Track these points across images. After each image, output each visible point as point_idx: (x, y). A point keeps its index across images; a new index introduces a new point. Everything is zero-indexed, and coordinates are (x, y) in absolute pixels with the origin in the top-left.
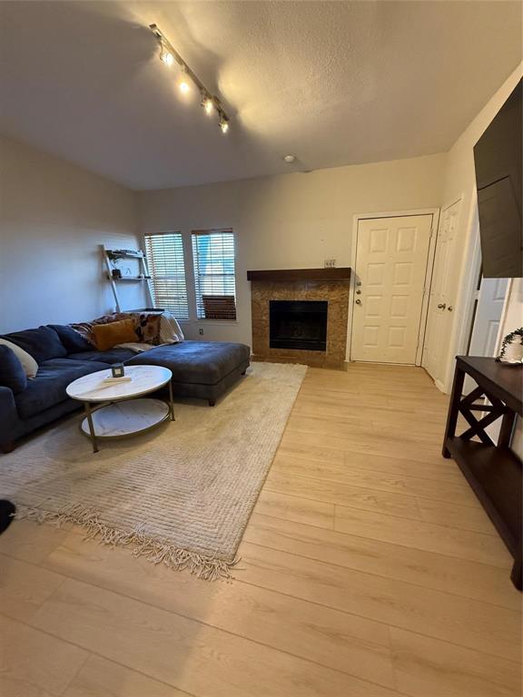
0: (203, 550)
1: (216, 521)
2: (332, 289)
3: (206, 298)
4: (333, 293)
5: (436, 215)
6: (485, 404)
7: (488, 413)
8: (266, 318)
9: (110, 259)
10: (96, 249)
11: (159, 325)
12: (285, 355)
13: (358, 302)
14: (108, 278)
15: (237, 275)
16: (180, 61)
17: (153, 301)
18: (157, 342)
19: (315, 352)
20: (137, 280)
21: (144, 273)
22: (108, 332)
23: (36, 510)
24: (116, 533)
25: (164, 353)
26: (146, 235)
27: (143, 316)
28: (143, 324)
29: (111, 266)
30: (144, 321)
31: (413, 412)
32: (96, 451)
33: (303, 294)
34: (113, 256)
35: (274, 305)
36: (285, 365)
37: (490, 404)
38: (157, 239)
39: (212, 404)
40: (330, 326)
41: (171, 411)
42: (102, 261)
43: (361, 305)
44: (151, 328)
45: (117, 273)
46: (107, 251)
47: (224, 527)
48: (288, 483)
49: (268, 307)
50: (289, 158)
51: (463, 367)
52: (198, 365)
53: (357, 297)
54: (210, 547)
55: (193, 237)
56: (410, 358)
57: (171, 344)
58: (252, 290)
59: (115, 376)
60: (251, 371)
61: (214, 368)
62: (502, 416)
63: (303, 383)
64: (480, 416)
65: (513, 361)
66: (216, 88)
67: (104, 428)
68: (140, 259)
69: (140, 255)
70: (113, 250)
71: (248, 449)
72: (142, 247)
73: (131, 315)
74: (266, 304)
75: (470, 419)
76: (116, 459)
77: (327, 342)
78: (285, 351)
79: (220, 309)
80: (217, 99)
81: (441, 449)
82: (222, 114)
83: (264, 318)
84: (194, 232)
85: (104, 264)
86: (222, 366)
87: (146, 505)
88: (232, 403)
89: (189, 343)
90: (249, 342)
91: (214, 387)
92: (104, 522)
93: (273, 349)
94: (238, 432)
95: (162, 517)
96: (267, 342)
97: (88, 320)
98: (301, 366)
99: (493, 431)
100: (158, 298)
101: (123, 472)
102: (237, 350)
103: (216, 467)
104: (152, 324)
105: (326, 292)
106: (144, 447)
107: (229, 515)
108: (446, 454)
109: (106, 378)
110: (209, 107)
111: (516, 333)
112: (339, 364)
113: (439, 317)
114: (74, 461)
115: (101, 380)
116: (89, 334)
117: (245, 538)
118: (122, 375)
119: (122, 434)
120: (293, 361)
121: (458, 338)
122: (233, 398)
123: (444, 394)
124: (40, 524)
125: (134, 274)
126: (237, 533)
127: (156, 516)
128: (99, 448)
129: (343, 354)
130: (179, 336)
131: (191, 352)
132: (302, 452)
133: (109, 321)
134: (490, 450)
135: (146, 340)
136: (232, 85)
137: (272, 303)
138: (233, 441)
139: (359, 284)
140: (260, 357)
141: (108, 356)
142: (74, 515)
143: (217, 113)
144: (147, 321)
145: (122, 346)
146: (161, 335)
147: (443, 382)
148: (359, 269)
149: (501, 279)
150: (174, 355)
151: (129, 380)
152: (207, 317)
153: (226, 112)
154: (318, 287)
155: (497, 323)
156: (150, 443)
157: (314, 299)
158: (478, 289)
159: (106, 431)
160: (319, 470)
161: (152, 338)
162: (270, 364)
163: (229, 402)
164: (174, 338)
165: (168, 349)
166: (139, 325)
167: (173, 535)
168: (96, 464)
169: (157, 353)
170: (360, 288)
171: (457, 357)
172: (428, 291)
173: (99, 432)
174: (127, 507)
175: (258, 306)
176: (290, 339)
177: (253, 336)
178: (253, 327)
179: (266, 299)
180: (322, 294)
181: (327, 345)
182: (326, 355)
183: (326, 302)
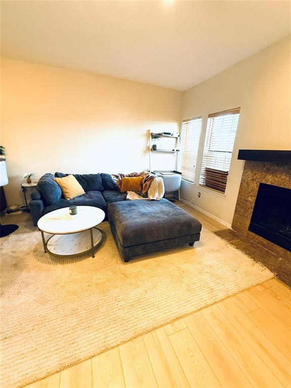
3: (208, 170)
8: (252, 200)
9: (152, 138)
10: (145, 132)
14: (149, 150)
20: (171, 152)
26: (184, 121)
27: (149, 176)
32: (45, 252)
34: (155, 136)
38: (191, 123)
42: (147, 140)
45: (155, 147)
46: (152, 133)
49: (257, 189)
55: (209, 120)
57: (149, 200)
58: (245, 168)
72: (180, 130)
74: (255, 187)
78: (266, 242)
83: (250, 199)
84: (210, 116)
93: (250, 233)
96: (248, 223)
116: (120, 181)
137: (263, 186)
144: (148, 180)
146: (148, 192)
152: (206, 186)
175: (246, 186)
176: (277, 232)
177: (235, 212)
178: (237, 204)
179: (257, 180)
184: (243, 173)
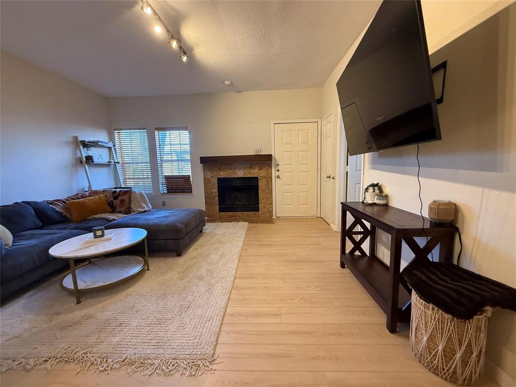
0: (188, 356)
1: (195, 334)
2: (261, 169)
3: (167, 178)
4: (261, 172)
5: (319, 123)
6: (359, 230)
7: (362, 235)
8: (215, 190)
9: (84, 147)
10: (71, 139)
11: (130, 198)
12: (231, 217)
13: (278, 177)
14: (81, 162)
15: (192, 161)
16: (155, 13)
17: (122, 181)
18: (128, 211)
19: (252, 212)
20: (108, 165)
21: (113, 159)
22: (83, 205)
23: (22, 360)
24: (110, 360)
25: (136, 219)
26: (115, 130)
27: (115, 192)
28: (116, 198)
29: (85, 153)
30: (115, 195)
31: (320, 245)
32: (79, 302)
33: (240, 173)
34: (86, 145)
35: (221, 181)
36: (231, 223)
37: (362, 230)
38: (124, 134)
39: (179, 254)
40: (261, 194)
41: (146, 263)
42: (76, 149)
43: (280, 179)
44: (122, 201)
45: (89, 159)
46: (81, 141)
47: (202, 337)
48: (245, 299)
50: (227, 82)
51: (345, 208)
52: (167, 225)
53: (278, 173)
54: (194, 353)
55: (156, 132)
56: (313, 212)
57: (141, 213)
58: (204, 170)
59: (96, 237)
60: (207, 229)
61: (180, 226)
62: (369, 237)
63: (246, 234)
64: (358, 238)
65: (370, 202)
66: (178, 33)
67: (86, 282)
68: (110, 148)
69: (111, 145)
70: (87, 140)
71: (213, 282)
72: (112, 139)
73: (103, 191)
74: (215, 181)
75: (353, 240)
76: (100, 305)
77: (260, 205)
78: (231, 214)
79: (178, 185)
80: (180, 40)
81: (339, 263)
82: (182, 50)
83: (214, 190)
84: (156, 129)
85: (78, 152)
86: (187, 225)
87: (134, 335)
88: (195, 253)
89: (157, 211)
90: (203, 207)
91: (181, 240)
92: (96, 355)
93: (222, 213)
94: (203, 271)
95: (149, 341)
96: (217, 207)
97: (63, 197)
98: (244, 223)
99: (366, 246)
100: (126, 179)
101: (108, 314)
102: (196, 213)
103: (190, 297)
104: (123, 198)
105: (257, 171)
106: (124, 293)
107: (205, 328)
108: (343, 266)
109: (87, 239)
110: (174, 44)
111: (370, 186)
112: (269, 220)
113: (328, 184)
114: (58, 314)
115: (83, 242)
116: (64, 208)
117: (220, 341)
118: (103, 236)
119: (104, 284)
120: (237, 220)
121: (340, 195)
122: (196, 249)
123: (336, 232)
124: (28, 371)
125: (105, 160)
126: (213, 339)
127: (144, 341)
128: (81, 300)
129: (271, 212)
130: (147, 206)
131: (160, 217)
132: (253, 278)
133: (82, 197)
134: (366, 259)
135: (118, 210)
136: (190, 33)
137: (219, 180)
138: (201, 278)
139: (278, 165)
140: (212, 220)
141: (83, 225)
142: (65, 355)
143: (179, 49)
144: (119, 195)
145: (97, 216)
146: (132, 206)
147: (335, 225)
148: (277, 156)
149: (358, 155)
150: (145, 220)
151: (110, 239)
152: (168, 192)
153: (184, 49)
154: (251, 167)
155: (359, 185)
156: (130, 289)
157: (249, 176)
158: (347, 165)
159: (87, 284)
160: (265, 287)
161: (123, 209)
162: (220, 223)
163: (192, 252)
164: (143, 208)
165: (139, 216)
166: (112, 199)
167: (162, 351)
168: (80, 313)
169: (131, 219)
170: (279, 168)
171: (341, 203)
172: (320, 169)
173: (81, 285)
174: (115, 340)
175: (209, 182)
176: (234, 205)
177: (206, 204)
178: (205, 198)
179: (215, 176)
180: (254, 172)
181: (260, 207)
182: (260, 215)
183: (257, 178)
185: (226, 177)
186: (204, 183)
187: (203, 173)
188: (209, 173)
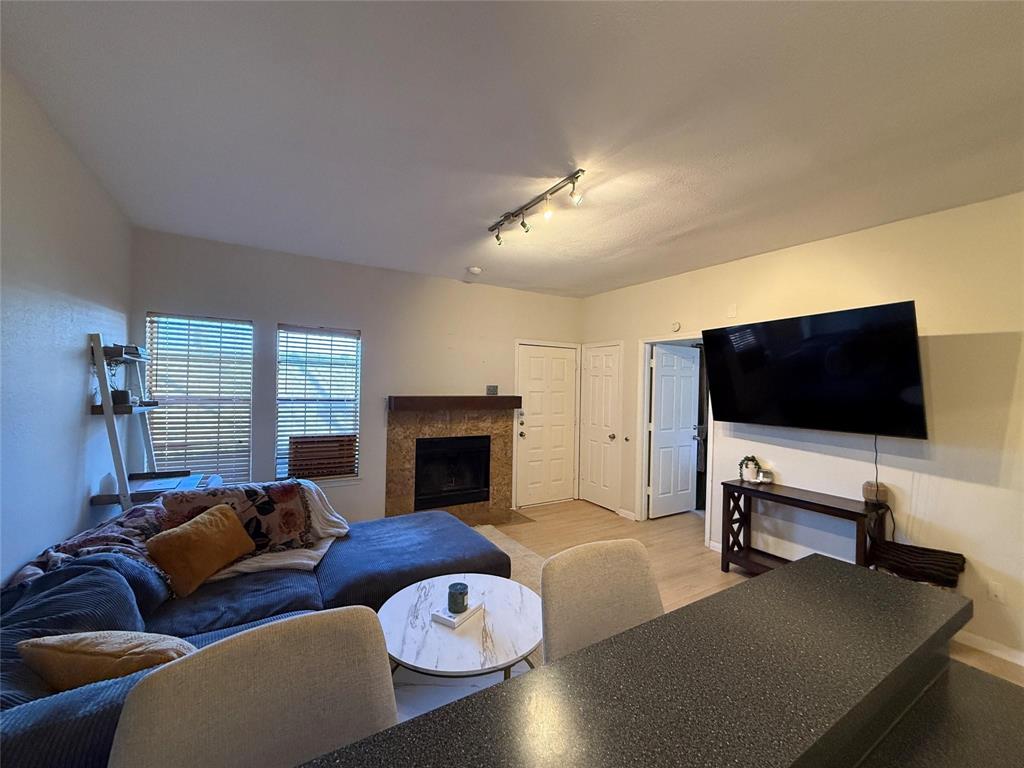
2: (495, 421)
3: (295, 442)
4: (496, 426)
5: (579, 350)
7: (739, 523)
8: (410, 466)
9: (110, 364)
11: (306, 506)
13: (522, 435)
15: (363, 401)
19: (478, 503)
27: (251, 492)
28: (266, 508)
33: (461, 429)
35: (423, 445)
40: (494, 466)
43: (525, 438)
44: (288, 515)
45: (121, 400)
46: (105, 348)
49: (414, 448)
53: (521, 429)
55: (283, 334)
56: (571, 493)
58: (389, 424)
62: (744, 524)
64: (736, 527)
65: (757, 481)
74: (411, 445)
77: (491, 487)
83: (407, 466)
84: (282, 326)
96: (412, 500)
99: (742, 537)
104: (287, 505)
105: (489, 425)
108: (725, 569)
112: (506, 515)
123: (638, 521)
129: (509, 499)
137: (421, 443)
139: (522, 415)
144: (269, 501)
146: (314, 524)
154: (480, 418)
157: (475, 434)
158: (650, 422)
161: (295, 536)
166: (254, 512)
170: (523, 419)
171: (723, 484)
172: (578, 421)
175: (397, 448)
178: (387, 484)
179: (411, 437)
180: (484, 427)
181: (491, 491)
182: (491, 506)
183: (488, 437)
184: (388, 431)
185: (434, 436)
186: (388, 451)
187: (386, 429)
188: (400, 430)
